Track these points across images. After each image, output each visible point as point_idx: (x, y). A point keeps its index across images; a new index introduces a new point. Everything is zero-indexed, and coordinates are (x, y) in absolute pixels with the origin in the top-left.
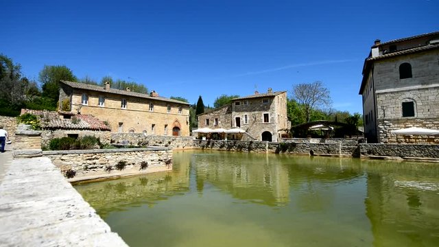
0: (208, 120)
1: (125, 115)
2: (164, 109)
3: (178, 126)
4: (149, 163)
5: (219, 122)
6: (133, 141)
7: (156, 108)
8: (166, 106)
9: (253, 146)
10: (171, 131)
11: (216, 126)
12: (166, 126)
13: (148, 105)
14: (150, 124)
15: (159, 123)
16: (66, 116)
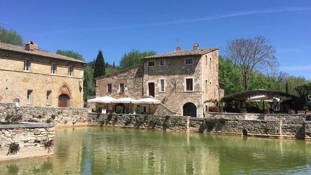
0: (110, 86)
2: (46, 69)
3: (67, 93)
4: (21, 145)
5: (126, 89)
7: (35, 67)
8: (49, 64)
9: (170, 122)
10: (57, 100)
11: (122, 94)
12: (49, 93)
13: (23, 63)
14: (25, 89)
15: (39, 88)
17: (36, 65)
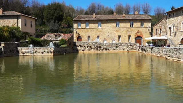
1: (100, 31)
2: (128, 25)
3: (141, 36)
5: (162, 31)
6: (92, 46)
8: (129, 22)
10: (134, 39)
11: (160, 34)
12: (129, 36)
13: (116, 24)
14: (117, 35)
15: (124, 34)
16: (56, 36)
17: (122, 24)
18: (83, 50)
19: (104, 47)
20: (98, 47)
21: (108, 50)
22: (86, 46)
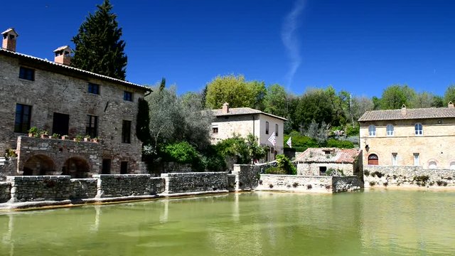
1: (420, 144)
6: (407, 175)
16: (327, 152)
18: (386, 184)
19: (434, 178)
20: (419, 178)
21: (445, 184)
22: (391, 175)
